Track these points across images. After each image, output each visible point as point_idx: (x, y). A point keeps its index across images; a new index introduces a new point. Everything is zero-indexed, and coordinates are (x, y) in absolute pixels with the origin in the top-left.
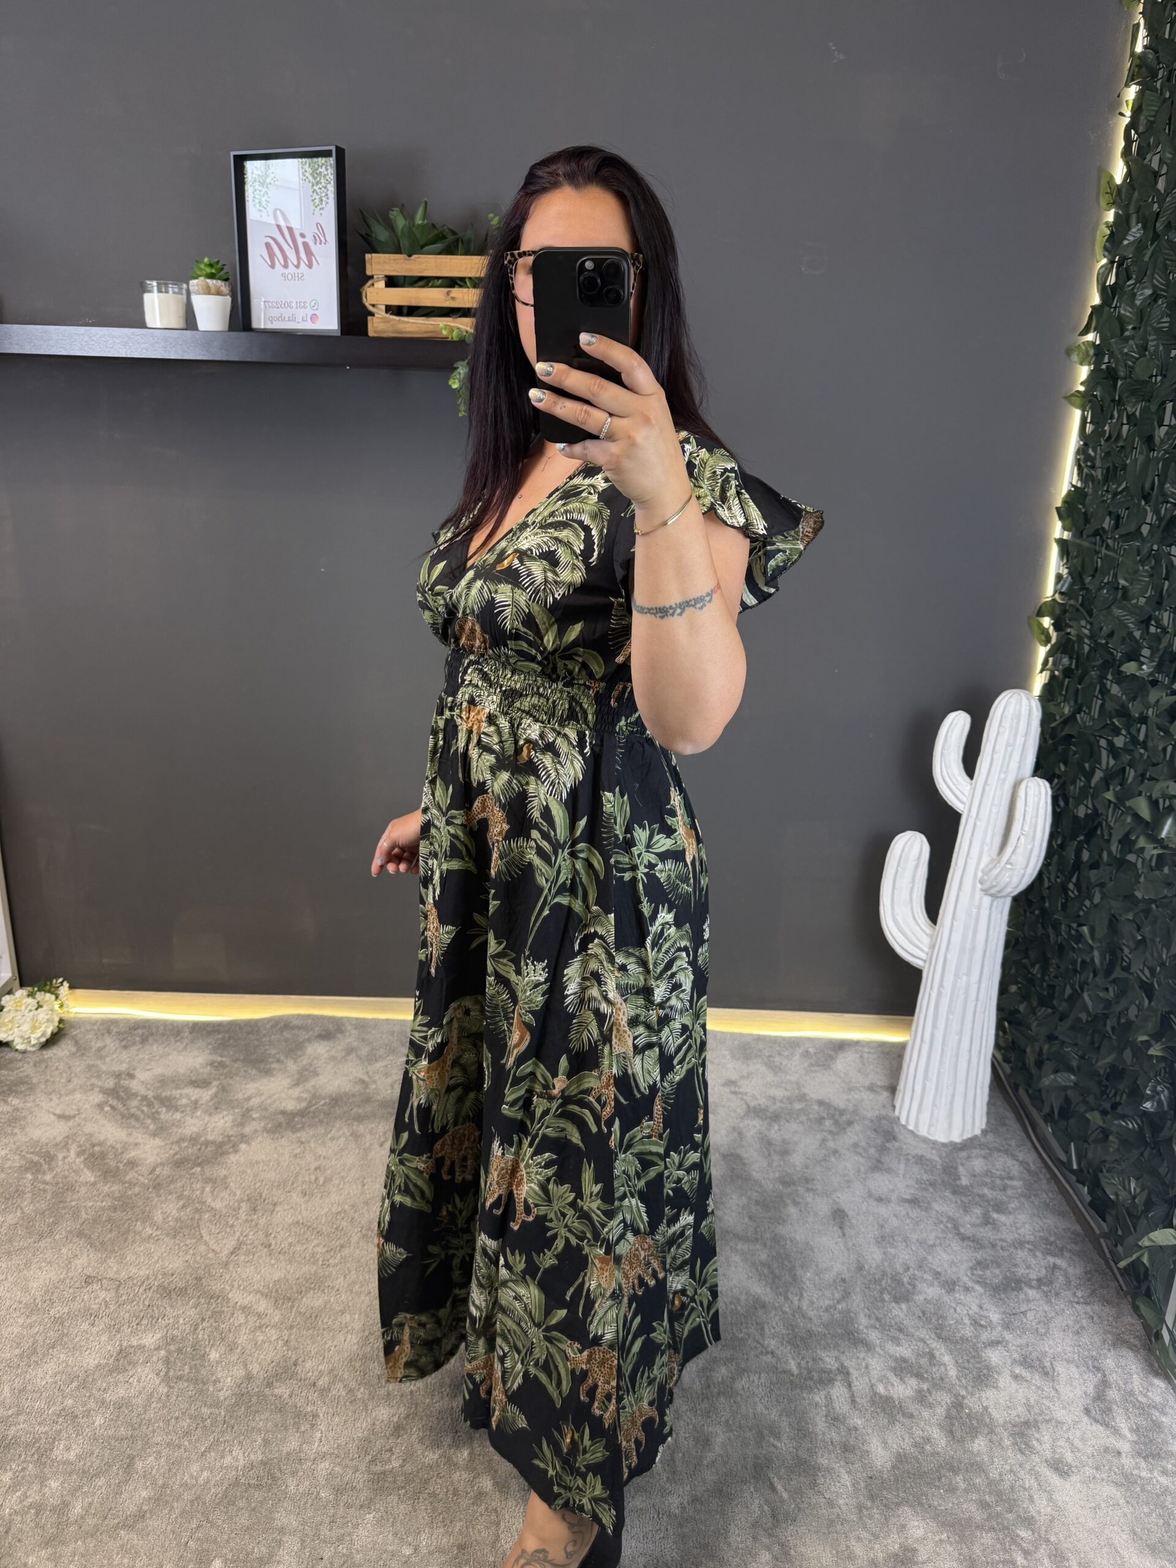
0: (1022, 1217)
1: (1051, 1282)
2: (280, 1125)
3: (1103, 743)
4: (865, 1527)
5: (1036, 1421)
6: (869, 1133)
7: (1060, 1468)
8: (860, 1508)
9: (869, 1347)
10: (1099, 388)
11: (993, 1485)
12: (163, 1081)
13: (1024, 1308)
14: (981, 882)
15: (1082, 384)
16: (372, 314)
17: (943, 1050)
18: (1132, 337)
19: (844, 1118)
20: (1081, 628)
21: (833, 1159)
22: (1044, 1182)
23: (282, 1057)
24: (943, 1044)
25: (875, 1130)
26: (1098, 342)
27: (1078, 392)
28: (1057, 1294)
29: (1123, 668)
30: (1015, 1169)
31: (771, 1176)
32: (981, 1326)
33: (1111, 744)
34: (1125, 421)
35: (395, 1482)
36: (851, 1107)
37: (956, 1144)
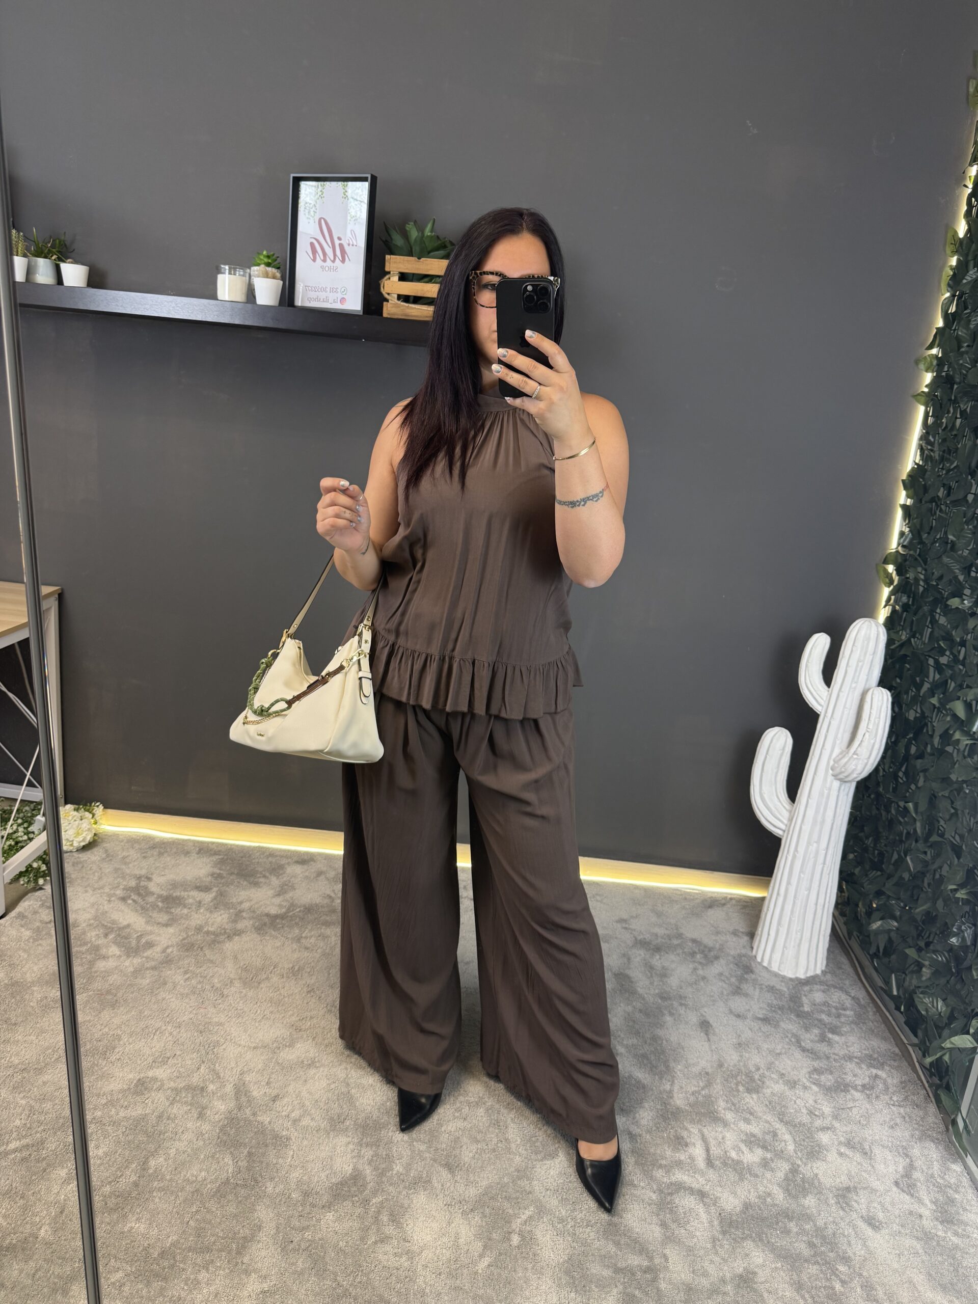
0: (852, 1039)
1: (873, 1088)
2: (265, 924)
3: (931, 662)
4: (716, 1253)
5: (855, 1188)
6: (731, 966)
7: (872, 1222)
8: (714, 1240)
9: (726, 1124)
10: (940, 390)
11: (819, 1231)
12: (174, 885)
13: (850, 1104)
14: (832, 769)
15: (926, 386)
16: (387, 301)
17: (794, 902)
18: (967, 352)
19: (712, 954)
20: (916, 574)
21: (702, 984)
22: (871, 1013)
23: (267, 874)
24: (795, 897)
25: (736, 964)
26: (940, 355)
27: (923, 392)
28: (877, 1097)
29: (949, 602)
30: (848, 1002)
31: (652, 992)
32: (815, 1115)
33: (937, 662)
34: (958, 416)
35: (349, 1191)
36: (717, 946)
37: (801, 979)
